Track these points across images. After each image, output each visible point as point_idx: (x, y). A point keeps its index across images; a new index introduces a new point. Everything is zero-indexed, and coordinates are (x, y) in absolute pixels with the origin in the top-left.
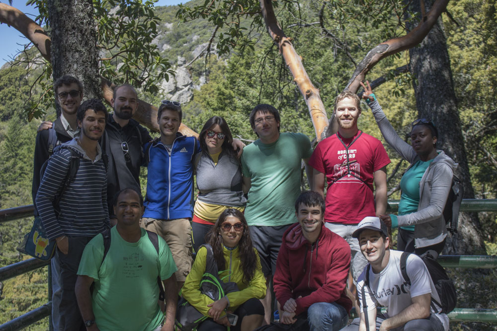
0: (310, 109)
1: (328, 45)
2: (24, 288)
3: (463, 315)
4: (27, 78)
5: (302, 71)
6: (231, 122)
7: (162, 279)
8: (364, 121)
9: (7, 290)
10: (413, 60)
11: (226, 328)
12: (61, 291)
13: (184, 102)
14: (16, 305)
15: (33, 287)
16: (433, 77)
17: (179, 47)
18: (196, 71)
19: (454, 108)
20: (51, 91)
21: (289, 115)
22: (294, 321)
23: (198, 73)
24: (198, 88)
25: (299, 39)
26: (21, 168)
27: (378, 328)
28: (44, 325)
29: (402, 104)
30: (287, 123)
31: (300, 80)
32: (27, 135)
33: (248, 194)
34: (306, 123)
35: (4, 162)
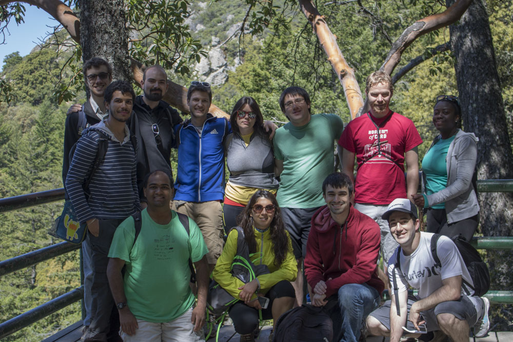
0: (345, 89)
1: (367, 23)
2: (57, 276)
3: (499, 297)
4: (57, 61)
5: (336, 50)
6: (267, 104)
7: (193, 261)
8: (404, 101)
9: (40, 278)
10: (454, 38)
11: (258, 311)
12: (93, 275)
13: (218, 84)
14: (50, 294)
15: (66, 275)
16: (474, 55)
17: (213, 27)
18: (231, 52)
19: (497, 87)
20: (82, 73)
21: (326, 96)
22: (325, 303)
23: (233, 54)
24: (233, 69)
25: (337, 17)
26: (53, 154)
27: (409, 310)
28: (78, 314)
29: (444, 84)
30: (325, 104)
31: (335, 60)
32: (58, 119)
33: (281, 177)
34: (344, 105)
35: (36, 147)
